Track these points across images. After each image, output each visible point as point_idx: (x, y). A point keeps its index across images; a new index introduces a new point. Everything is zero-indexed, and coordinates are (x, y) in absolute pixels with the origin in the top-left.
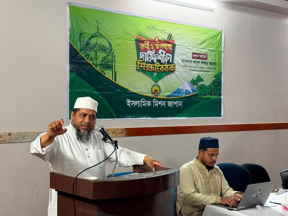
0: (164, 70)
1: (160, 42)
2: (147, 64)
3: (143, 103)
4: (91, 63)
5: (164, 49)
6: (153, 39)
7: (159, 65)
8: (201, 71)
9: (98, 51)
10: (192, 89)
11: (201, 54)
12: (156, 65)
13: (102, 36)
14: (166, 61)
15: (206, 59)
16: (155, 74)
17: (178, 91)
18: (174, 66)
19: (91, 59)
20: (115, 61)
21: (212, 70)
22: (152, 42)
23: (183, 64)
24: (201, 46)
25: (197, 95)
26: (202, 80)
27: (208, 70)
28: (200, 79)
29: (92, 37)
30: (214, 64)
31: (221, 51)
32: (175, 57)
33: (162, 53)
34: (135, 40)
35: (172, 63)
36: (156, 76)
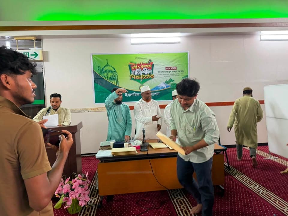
0: (147, 78)
1: (144, 64)
2: (136, 76)
3: (134, 95)
5: (146, 67)
6: (139, 63)
8: (172, 76)
9: (108, 73)
10: (166, 86)
11: (172, 67)
12: (141, 76)
13: (109, 66)
14: (148, 73)
16: (141, 80)
17: (157, 88)
18: (154, 75)
19: (105, 77)
20: (117, 76)
21: (181, 75)
22: (139, 65)
23: (159, 74)
24: (172, 63)
25: (170, 89)
26: (173, 81)
27: (177, 75)
28: (171, 80)
29: (105, 67)
30: (181, 71)
31: (187, 64)
32: (154, 71)
33: (145, 70)
34: (129, 65)
35: (152, 74)
36: (142, 81)
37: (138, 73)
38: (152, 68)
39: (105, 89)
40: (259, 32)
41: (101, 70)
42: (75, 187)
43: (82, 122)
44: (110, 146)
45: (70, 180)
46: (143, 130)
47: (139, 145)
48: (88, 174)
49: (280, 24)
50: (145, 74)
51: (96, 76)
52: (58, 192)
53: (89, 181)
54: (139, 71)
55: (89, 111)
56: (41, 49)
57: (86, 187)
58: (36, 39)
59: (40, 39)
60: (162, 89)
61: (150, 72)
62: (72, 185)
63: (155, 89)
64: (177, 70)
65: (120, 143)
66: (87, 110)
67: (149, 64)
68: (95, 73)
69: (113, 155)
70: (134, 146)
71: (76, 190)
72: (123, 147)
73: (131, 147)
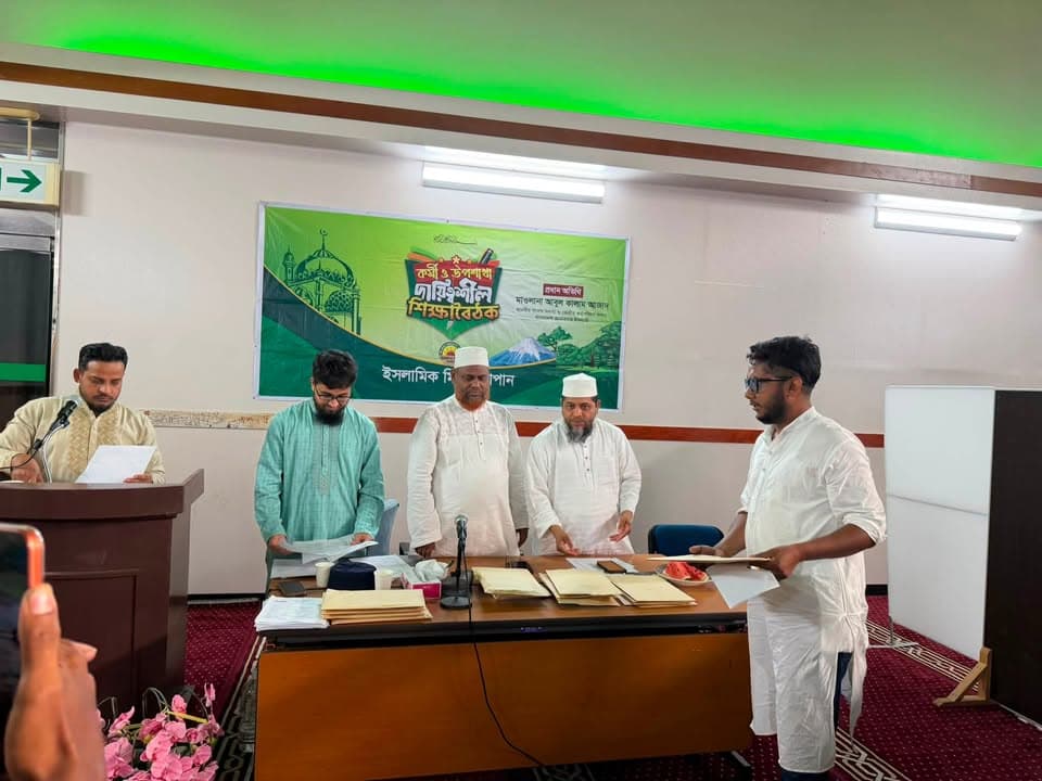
0: (472, 317)
1: (463, 265)
2: (433, 306)
4: (307, 302)
5: (473, 278)
6: (448, 259)
7: (459, 307)
8: (565, 319)
10: (540, 353)
11: (566, 287)
12: (452, 307)
13: (330, 256)
14: (478, 299)
15: (581, 296)
16: (450, 323)
17: (505, 356)
18: (497, 309)
19: (307, 296)
20: (358, 299)
21: (595, 318)
22: (446, 265)
23: (520, 306)
24: (567, 271)
25: (553, 365)
26: (569, 336)
27: (584, 317)
28: (562, 334)
29: (311, 258)
30: (600, 305)
31: (623, 281)
32: (501, 292)
33: (469, 285)
34: (406, 261)
35: (492, 304)
36: (454, 327)
37: (439, 294)
38: (494, 283)
39: (304, 344)
40: (873, 195)
41: (295, 269)
42: (154, 755)
43: (202, 471)
44: (313, 578)
45: (135, 719)
46: (459, 523)
47: (438, 581)
48: (213, 696)
49: (944, 177)
50: (467, 301)
51: (274, 291)
53: (217, 726)
55: (229, 427)
56: (57, 160)
57: (204, 753)
58: (38, 117)
59: (56, 121)
60: (524, 362)
61: (486, 297)
62: (140, 746)
63: (501, 362)
64: (588, 297)
65: (360, 570)
67: (485, 266)
68: (268, 278)
69: (330, 621)
70: (416, 587)
71: (156, 770)
72: (372, 588)
73: (402, 587)
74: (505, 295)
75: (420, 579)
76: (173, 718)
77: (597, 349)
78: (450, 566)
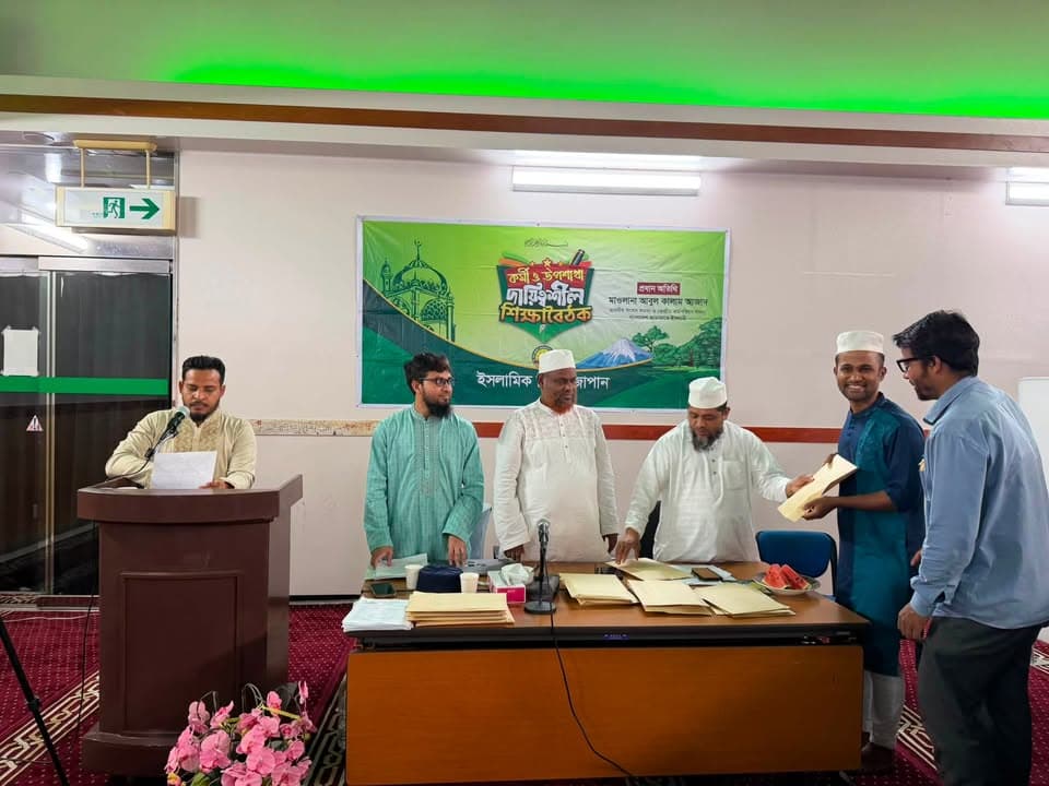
0: (564, 319)
1: (555, 267)
2: (525, 310)
3: (513, 380)
4: (404, 312)
5: (565, 280)
6: (539, 262)
7: (551, 310)
8: (661, 318)
9: (418, 292)
10: (635, 354)
11: (662, 284)
12: (544, 311)
13: (424, 265)
14: (570, 302)
15: (678, 293)
16: (542, 327)
17: (600, 358)
18: (590, 310)
19: (404, 305)
20: (452, 307)
21: (695, 315)
22: (538, 269)
23: (612, 306)
24: (661, 269)
25: (649, 365)
26: (665, 336)
27: (681, 314)
28: (657, 333)
29: (406, 269)
30: (698, 302)
31: (723, 275)
32: (593, 294)
33: (560, 287)
34: (498, 267)
35: (585, 305)
36: (546, 331)
37: (530, 298)
38: (586, 284)
39: (403, 353)
40: (1004, 170)
41: (392, 280)
42: (249, 748)
43: (301, 476)
44: (404, 579)
45: (234, 714)
46: (541, 527)
47: (523, 586)
48: (306, 694)
50: (559, 304)
51: (373, 302)
52: (180, 763)
53: (311, 723)
54: (534, 292)
56: (172, 188)
57: (297, 748)
58: (156, 149)
59: (168, 150)
60: (619, 363)
61: (578, 299)
62: (238, 738)
63: (593, 366)
64: (684, 295)
65: (447, 573)
66: (328, 427)
67: (577, 268)
68: (368, 291)
69: (414, 623)
70: (501, 591)
71: (250, 762)
72: (458, 590)
73: (488, 591)
74: (598, 297)
75: (505, 582)
76: (267, 713)
77: (696, 348)
78: (535, 570)
